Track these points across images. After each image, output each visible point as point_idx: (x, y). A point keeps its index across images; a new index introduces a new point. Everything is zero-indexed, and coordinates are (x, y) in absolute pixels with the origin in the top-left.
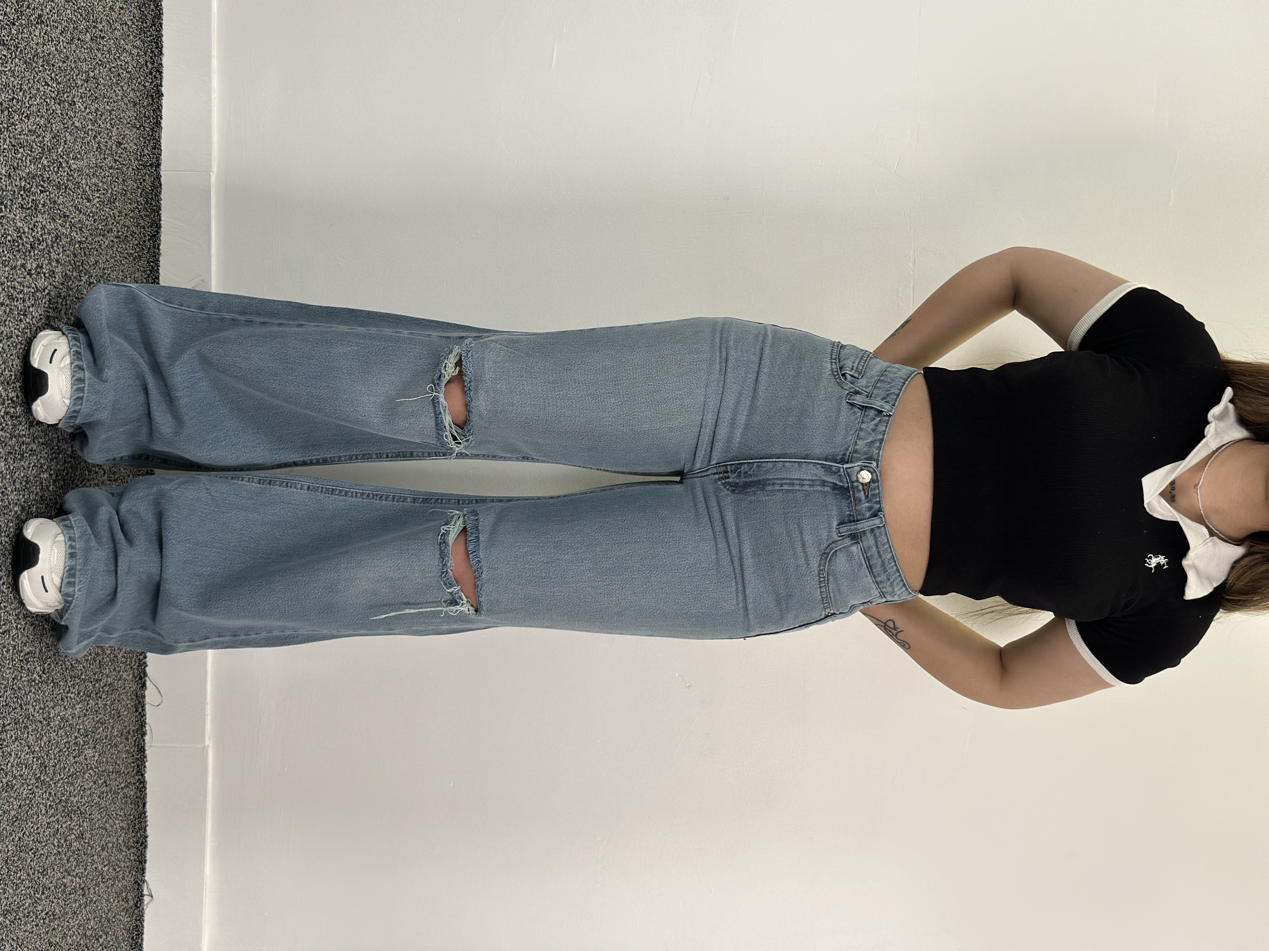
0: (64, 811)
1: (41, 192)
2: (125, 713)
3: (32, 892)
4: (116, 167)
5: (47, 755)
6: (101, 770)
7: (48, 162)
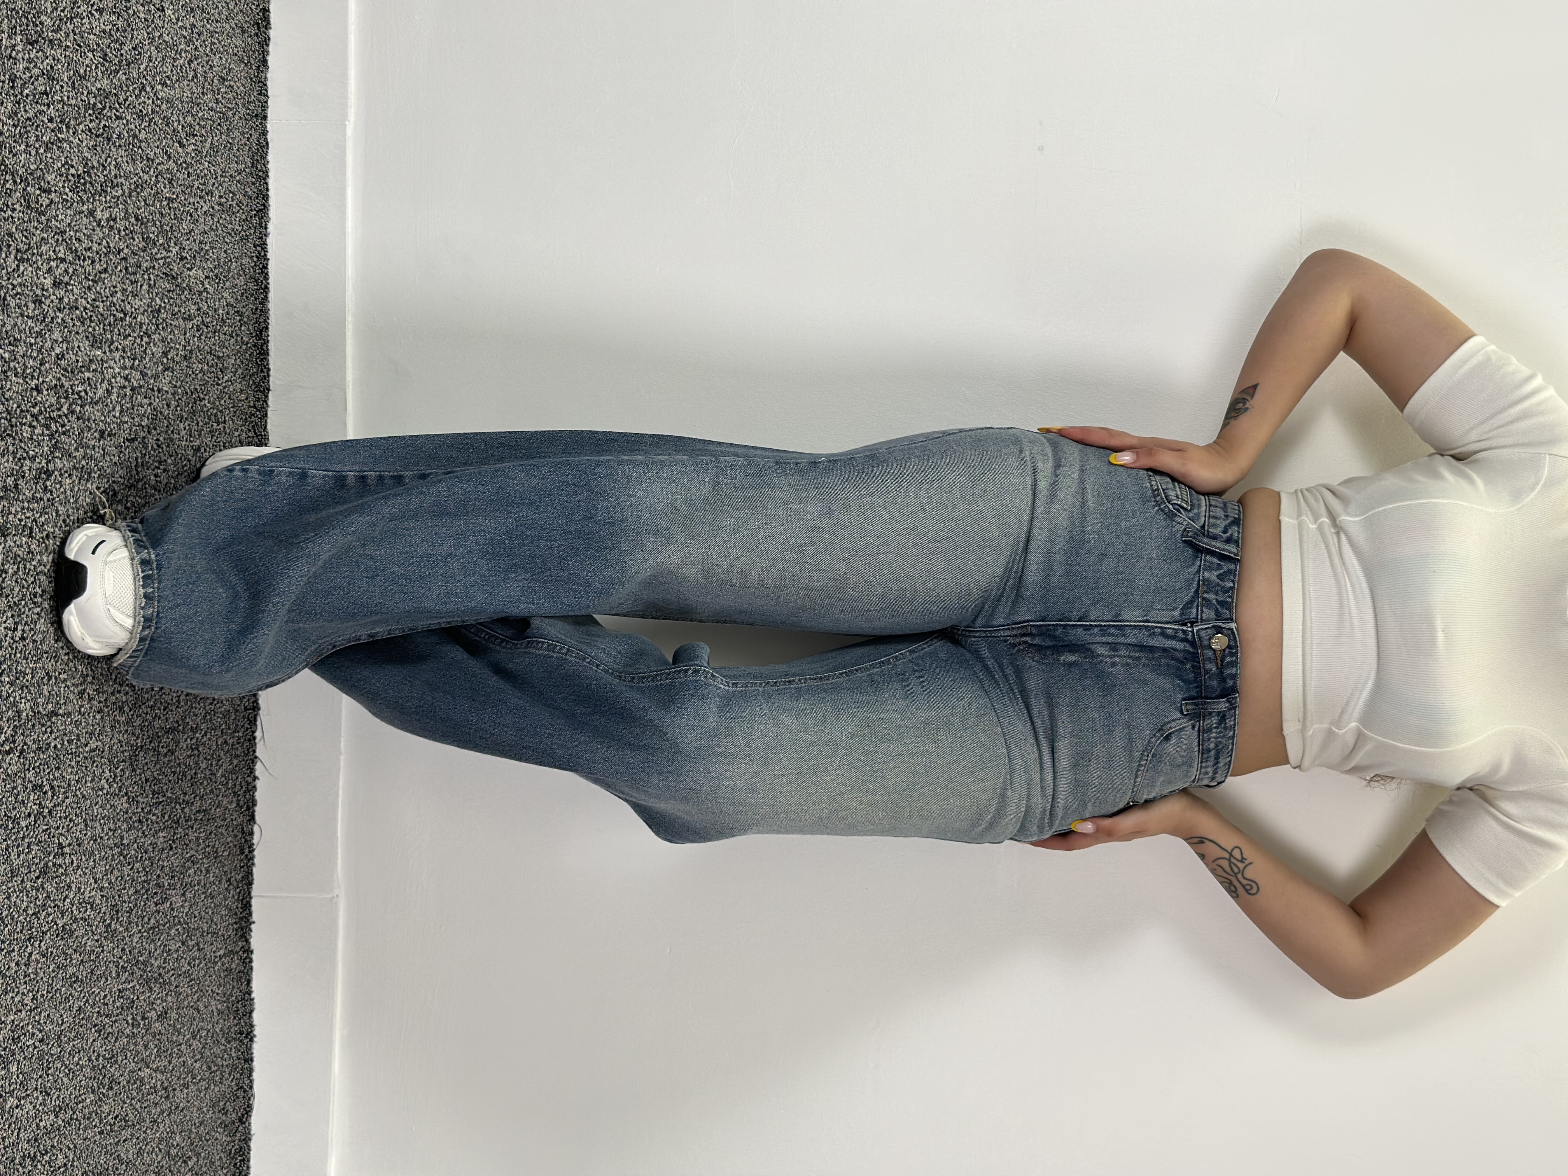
0: (141, 976)
1: (117, 118)
2: (226, 853)
3: (95, 1085)
4: (218, 109)
5: (119, 896)
6: (192, 927)
7: (127, 79)
